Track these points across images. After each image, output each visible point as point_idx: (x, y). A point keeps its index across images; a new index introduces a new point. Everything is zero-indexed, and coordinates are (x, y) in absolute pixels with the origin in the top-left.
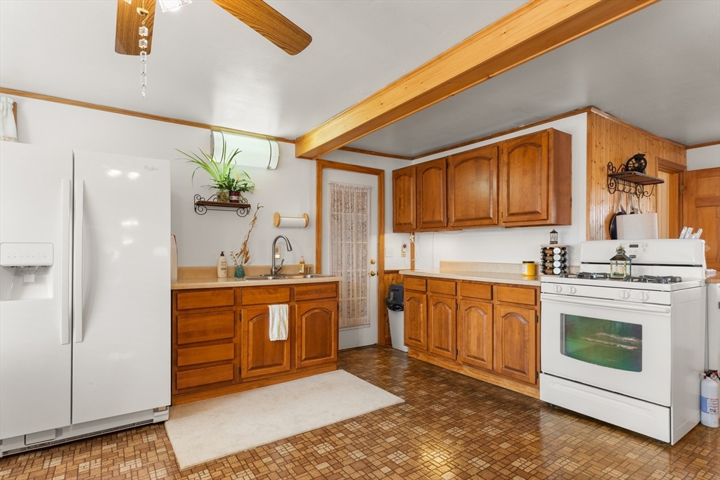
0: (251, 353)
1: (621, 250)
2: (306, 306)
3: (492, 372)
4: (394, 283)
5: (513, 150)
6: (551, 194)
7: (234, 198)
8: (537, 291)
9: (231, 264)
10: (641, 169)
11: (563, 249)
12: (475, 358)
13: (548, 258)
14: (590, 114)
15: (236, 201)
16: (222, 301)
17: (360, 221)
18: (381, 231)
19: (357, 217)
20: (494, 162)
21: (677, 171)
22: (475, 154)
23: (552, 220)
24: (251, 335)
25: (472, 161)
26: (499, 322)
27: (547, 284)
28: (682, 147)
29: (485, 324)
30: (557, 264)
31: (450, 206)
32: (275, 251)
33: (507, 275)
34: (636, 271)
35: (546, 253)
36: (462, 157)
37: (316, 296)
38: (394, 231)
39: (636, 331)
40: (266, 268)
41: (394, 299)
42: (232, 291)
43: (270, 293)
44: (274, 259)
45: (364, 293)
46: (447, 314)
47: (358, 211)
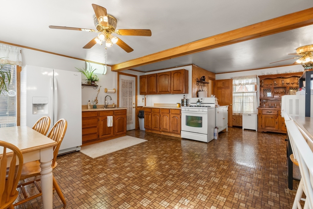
0: (102, 131)
1: (199, 100)
2: (118, 117)
3: (169, 132)
4: (140, 110)
5: (175, 73)
6: (184, 86)
7: (93, 83)
8: (180, 110)
9: (92, 104)
10: (204, 80)
11: (186, 100)
12: (165, 129)
13: (183, 102)
14: (192, 66)
15: (93, 84)
16: (94, 115)
17: (130, 91)
18: (136, 95)
19: (129, 90)
20: (170, 76)
21: (213, 80)
22: (165, 74)
23: (184, 92)
24: (102, 125)
25: (164, 75)
26: (171, 119)
27: (183, 109)
28: (214, 74)
29: (168, 120)
30: (185, 104)
31: (157, 87)
32: (105, 100)
33: (173, 107)
34: (202, 105)
35: (183, 101)
36: (161, 74)
37: (120, 113)
38: (140, 94)
39: (201, 118)
40: (103, 105)
41: (141, 115)
42: (97, 112)
43: (107, 113)
44: (105, 103)
45: (131, 113)
46: (157, 118)
47: (130, 88)
